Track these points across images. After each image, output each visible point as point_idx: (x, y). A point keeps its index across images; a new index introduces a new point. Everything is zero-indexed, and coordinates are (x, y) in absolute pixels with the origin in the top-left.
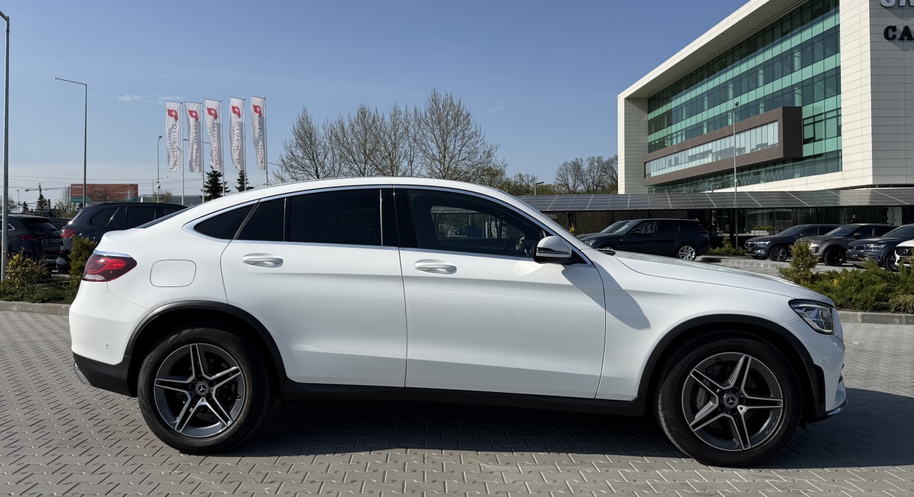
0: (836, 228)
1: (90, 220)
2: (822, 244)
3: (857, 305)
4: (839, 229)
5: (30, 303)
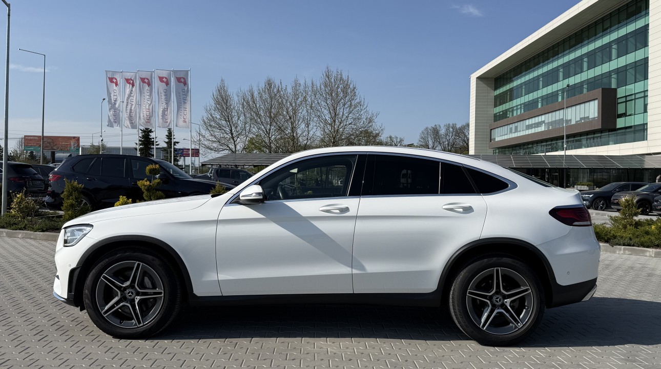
0: (644, 185)
1: (73, 167)
4: (647, 186)
5: (32, 232)
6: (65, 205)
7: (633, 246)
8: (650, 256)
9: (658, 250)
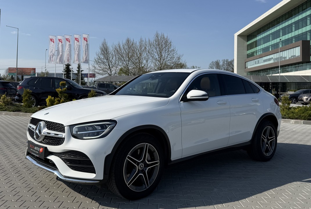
1: (28, 83)
2: (309, 97)
3: (302, 118)
5: (9, 112)
6: (24, 100)
7: (286, 118)
8: (292, 123)
9: (296, 120)
